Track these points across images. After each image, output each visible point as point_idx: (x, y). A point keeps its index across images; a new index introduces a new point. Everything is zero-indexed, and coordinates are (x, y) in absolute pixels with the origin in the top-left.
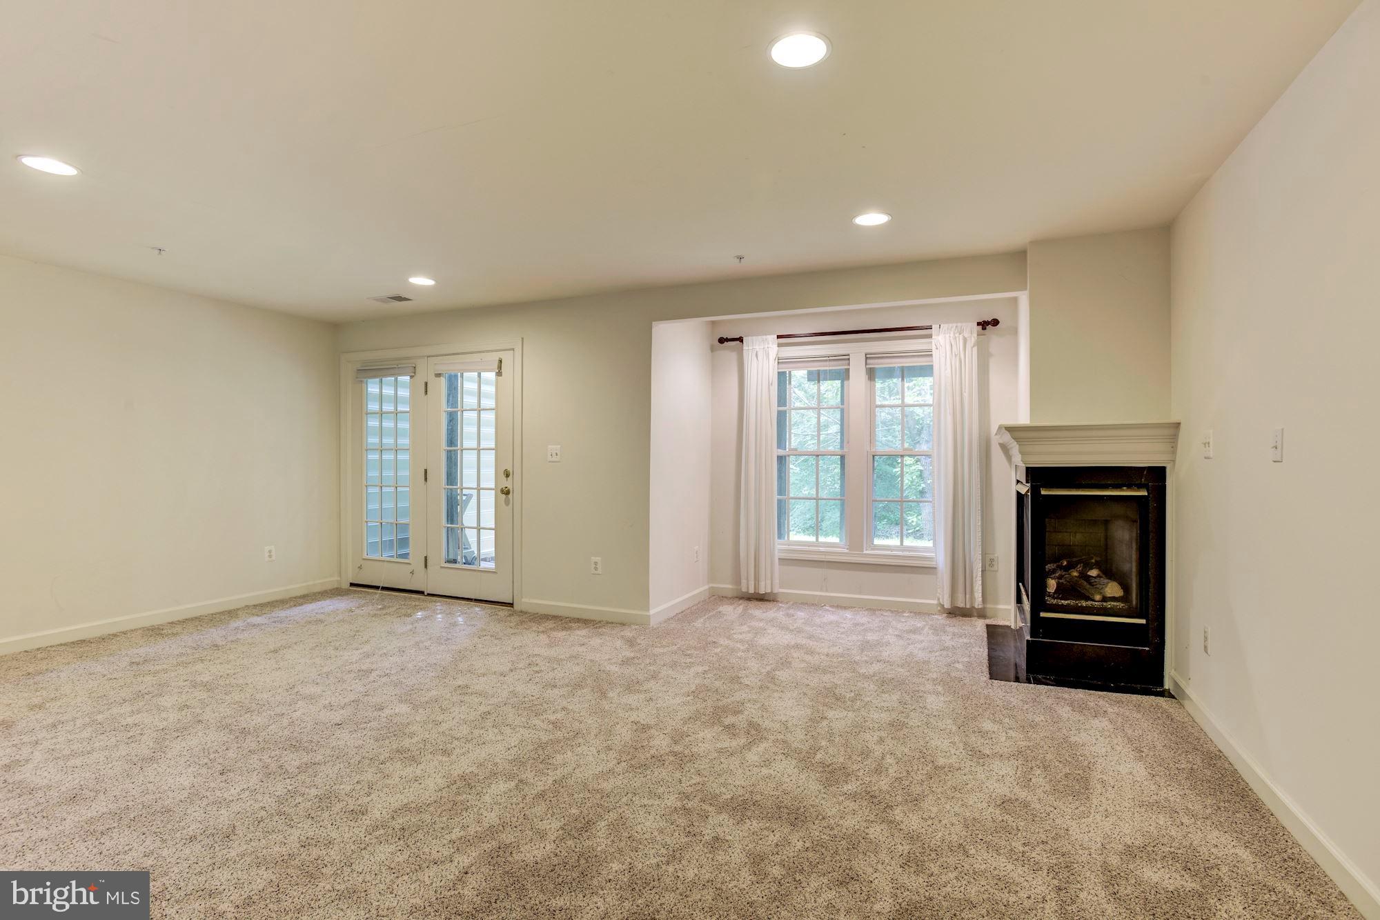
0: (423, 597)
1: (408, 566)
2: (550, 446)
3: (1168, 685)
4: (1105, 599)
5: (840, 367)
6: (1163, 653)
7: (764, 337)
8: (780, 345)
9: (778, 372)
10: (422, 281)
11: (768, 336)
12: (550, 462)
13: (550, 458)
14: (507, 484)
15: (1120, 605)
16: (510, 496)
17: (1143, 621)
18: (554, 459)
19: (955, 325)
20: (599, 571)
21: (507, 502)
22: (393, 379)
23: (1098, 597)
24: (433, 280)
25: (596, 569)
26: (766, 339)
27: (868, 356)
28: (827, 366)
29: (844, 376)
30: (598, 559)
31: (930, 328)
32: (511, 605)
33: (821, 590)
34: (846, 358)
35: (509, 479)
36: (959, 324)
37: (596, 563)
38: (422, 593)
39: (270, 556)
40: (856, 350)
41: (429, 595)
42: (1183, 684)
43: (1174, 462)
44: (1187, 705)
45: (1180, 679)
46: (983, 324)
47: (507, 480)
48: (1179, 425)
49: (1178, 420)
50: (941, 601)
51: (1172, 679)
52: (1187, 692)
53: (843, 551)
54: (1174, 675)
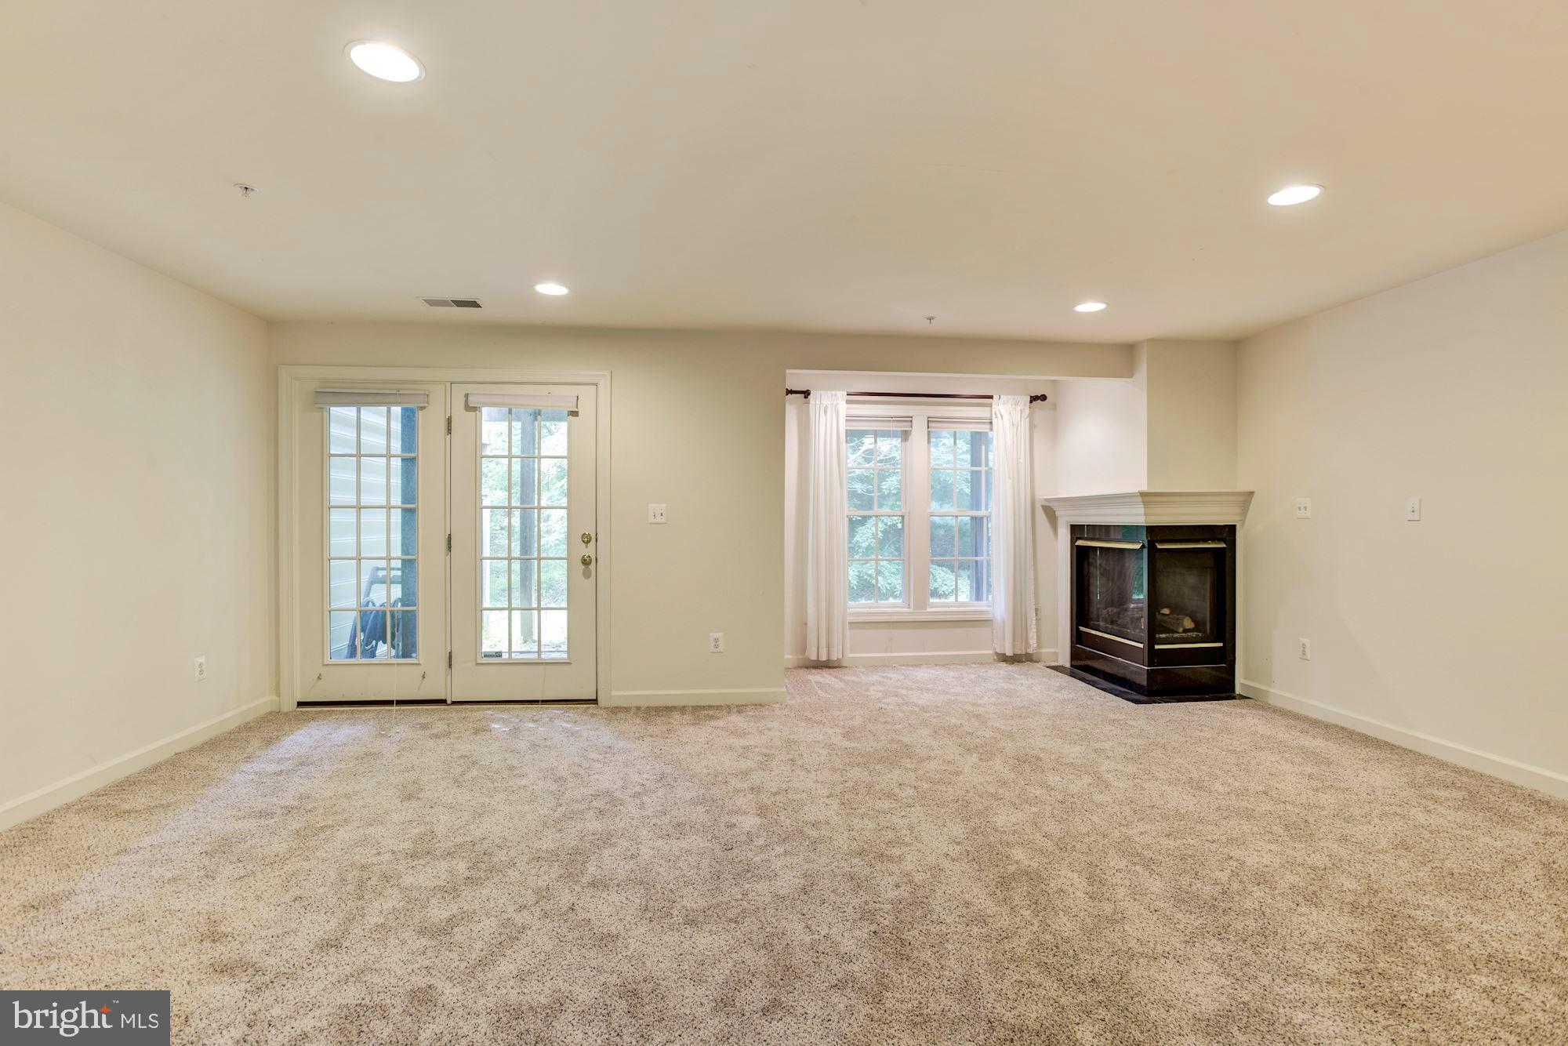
0: (446, 707)
1: (415, 667)
2: (650, 505)
3: (1238, 690)
4: (1186, 631)
5: (904, 427)
6: (1234, 667)
7: (834, 393)
8: (848, 402)
9: (846, 430)
10: (552, 289)
11: (838, 392)
12: (651, 523)
13: (651, 519)
14: (589, 551)
15: (1194, 634)
16: (592, 566)
17: (1221, 645)
18: (659, 519)
19: (1013, 397)
20: (721, 649)
21: (587, 575)
22: (386, 408)
23: (1181, 630)
24: (566, 287)
25: (716, 646)
26: (836, 395)
27: (930, 419)
28: (890, 427)
29: (905, 435)
30: (719, 635)
31: (991, 397)
32: (595, 701)
33: (886, 652)
34: (909, 420)
35: (589, 545)
36: (1016, 397)
37: (716, 640)
38: (443, 702)
39: (201, 672)
40: (919, 412)
41: (454, 703)
42: (1263, 687)
43: (1243, 521)
44: (1272, 701)
45: (1252, 684)
46: (1033, 399)
47: (587, 547)
48: (1252, 493)
49: (1251, 490)
50: (998, 651)
51: (1243, 685)
52: (1272, 690)
53: (906, 610)
54: (1245, 682)
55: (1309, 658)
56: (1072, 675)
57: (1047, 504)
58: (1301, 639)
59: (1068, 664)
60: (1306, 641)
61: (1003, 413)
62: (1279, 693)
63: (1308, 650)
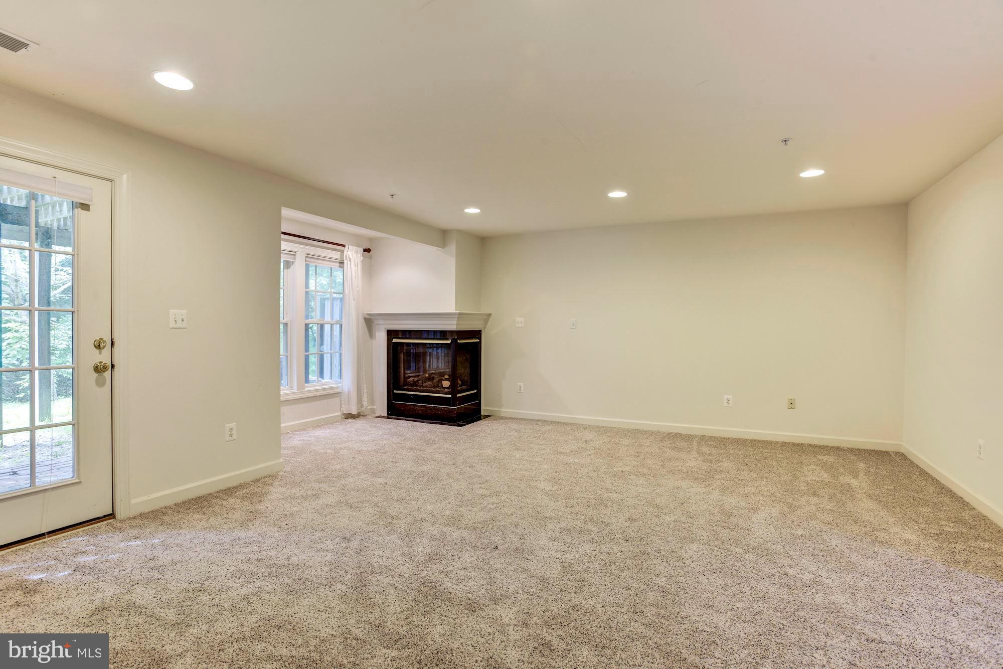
3: (483, 413)
6: (481, 402)
13: (172, 325)
14: (104, 358)
16: (107, 373)
17: (476, 391)
18: (179, 324)
19: (355, 247)
21: (101, 383)
25: (231, 435)
27: (308, 256)
31: (344, 246)
32: (112, 516)
34: (293, 254)
35: (104, 351)
36: (357, 248)
40: (300, 250)
42: (497, 409)
43: (485, 328)
44: (502, 415)
45: (488, 408)
46: (365, 250)
47: (100, 353)
48: (491, 314)
49: (489, 312)
50: (345, 412)
51: (484, 410)
52: (503, 410)
53: (292, 391)
54: (486, 408)
55: (523, 391)
56: (388, 418)
57: (368, 317)
58: (519, 383)
59: (386, 414)
60: (522, 384)
61: (351, 257)
62: (505, 411)
63: (522, 388)
